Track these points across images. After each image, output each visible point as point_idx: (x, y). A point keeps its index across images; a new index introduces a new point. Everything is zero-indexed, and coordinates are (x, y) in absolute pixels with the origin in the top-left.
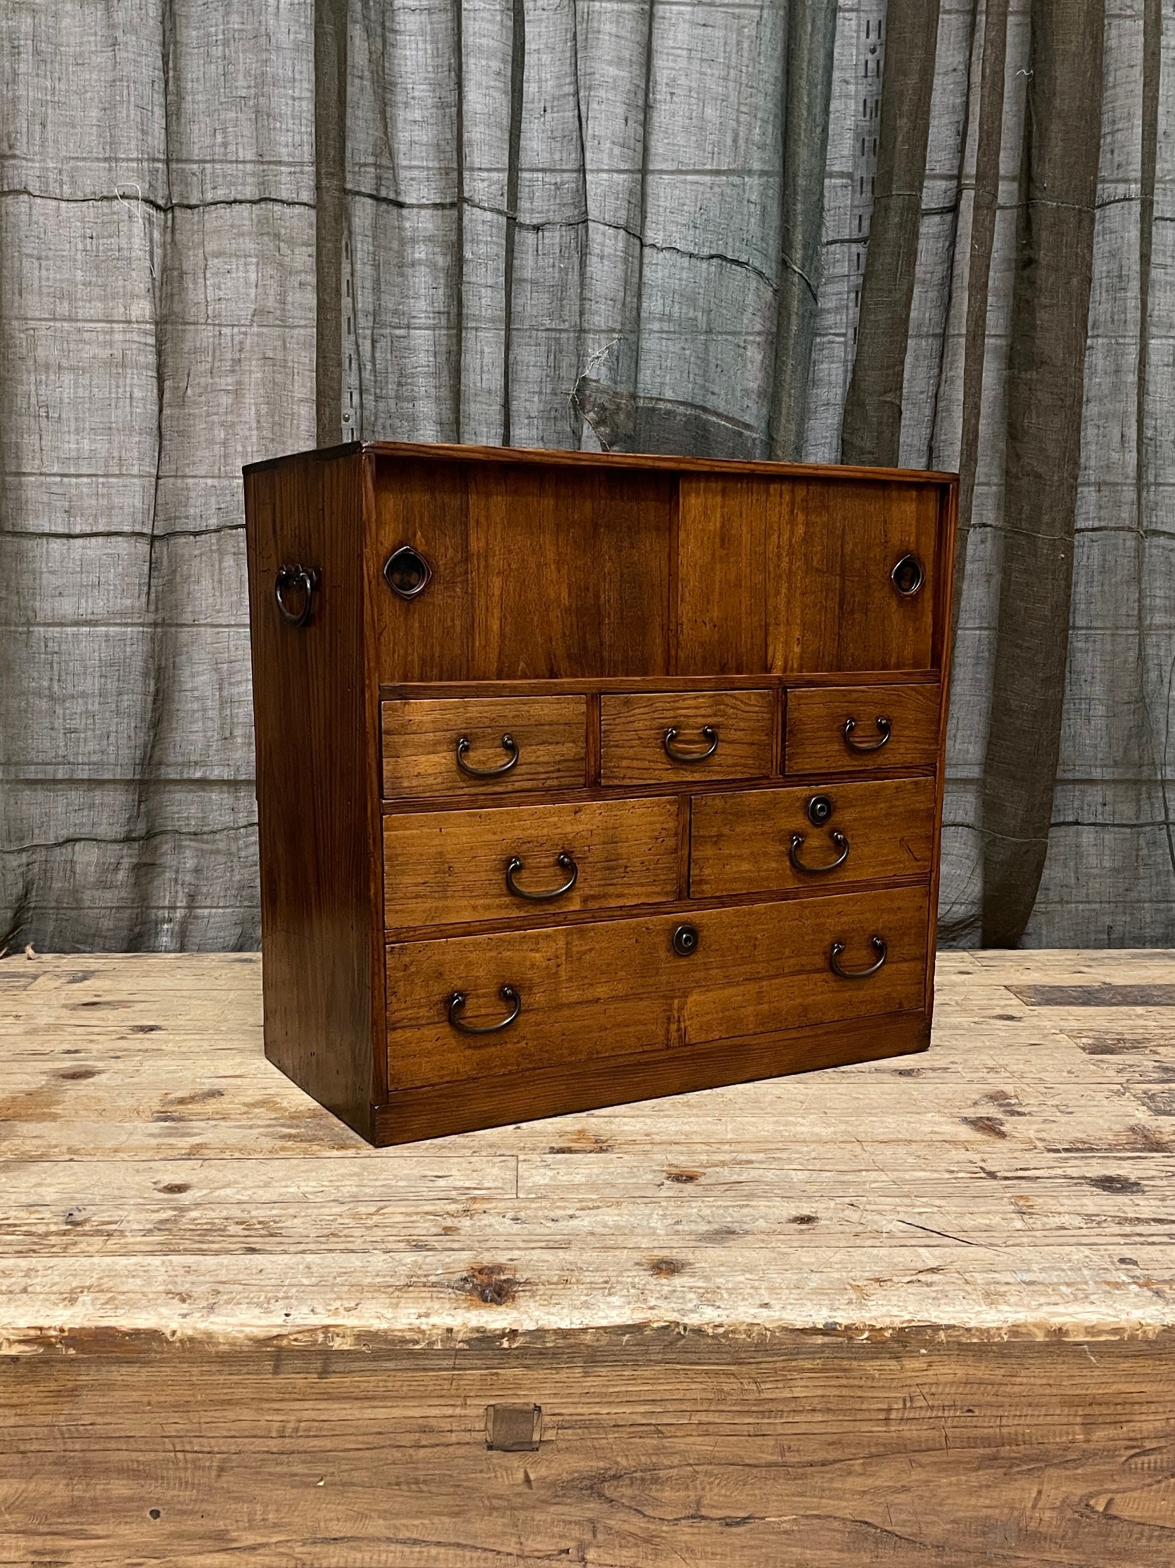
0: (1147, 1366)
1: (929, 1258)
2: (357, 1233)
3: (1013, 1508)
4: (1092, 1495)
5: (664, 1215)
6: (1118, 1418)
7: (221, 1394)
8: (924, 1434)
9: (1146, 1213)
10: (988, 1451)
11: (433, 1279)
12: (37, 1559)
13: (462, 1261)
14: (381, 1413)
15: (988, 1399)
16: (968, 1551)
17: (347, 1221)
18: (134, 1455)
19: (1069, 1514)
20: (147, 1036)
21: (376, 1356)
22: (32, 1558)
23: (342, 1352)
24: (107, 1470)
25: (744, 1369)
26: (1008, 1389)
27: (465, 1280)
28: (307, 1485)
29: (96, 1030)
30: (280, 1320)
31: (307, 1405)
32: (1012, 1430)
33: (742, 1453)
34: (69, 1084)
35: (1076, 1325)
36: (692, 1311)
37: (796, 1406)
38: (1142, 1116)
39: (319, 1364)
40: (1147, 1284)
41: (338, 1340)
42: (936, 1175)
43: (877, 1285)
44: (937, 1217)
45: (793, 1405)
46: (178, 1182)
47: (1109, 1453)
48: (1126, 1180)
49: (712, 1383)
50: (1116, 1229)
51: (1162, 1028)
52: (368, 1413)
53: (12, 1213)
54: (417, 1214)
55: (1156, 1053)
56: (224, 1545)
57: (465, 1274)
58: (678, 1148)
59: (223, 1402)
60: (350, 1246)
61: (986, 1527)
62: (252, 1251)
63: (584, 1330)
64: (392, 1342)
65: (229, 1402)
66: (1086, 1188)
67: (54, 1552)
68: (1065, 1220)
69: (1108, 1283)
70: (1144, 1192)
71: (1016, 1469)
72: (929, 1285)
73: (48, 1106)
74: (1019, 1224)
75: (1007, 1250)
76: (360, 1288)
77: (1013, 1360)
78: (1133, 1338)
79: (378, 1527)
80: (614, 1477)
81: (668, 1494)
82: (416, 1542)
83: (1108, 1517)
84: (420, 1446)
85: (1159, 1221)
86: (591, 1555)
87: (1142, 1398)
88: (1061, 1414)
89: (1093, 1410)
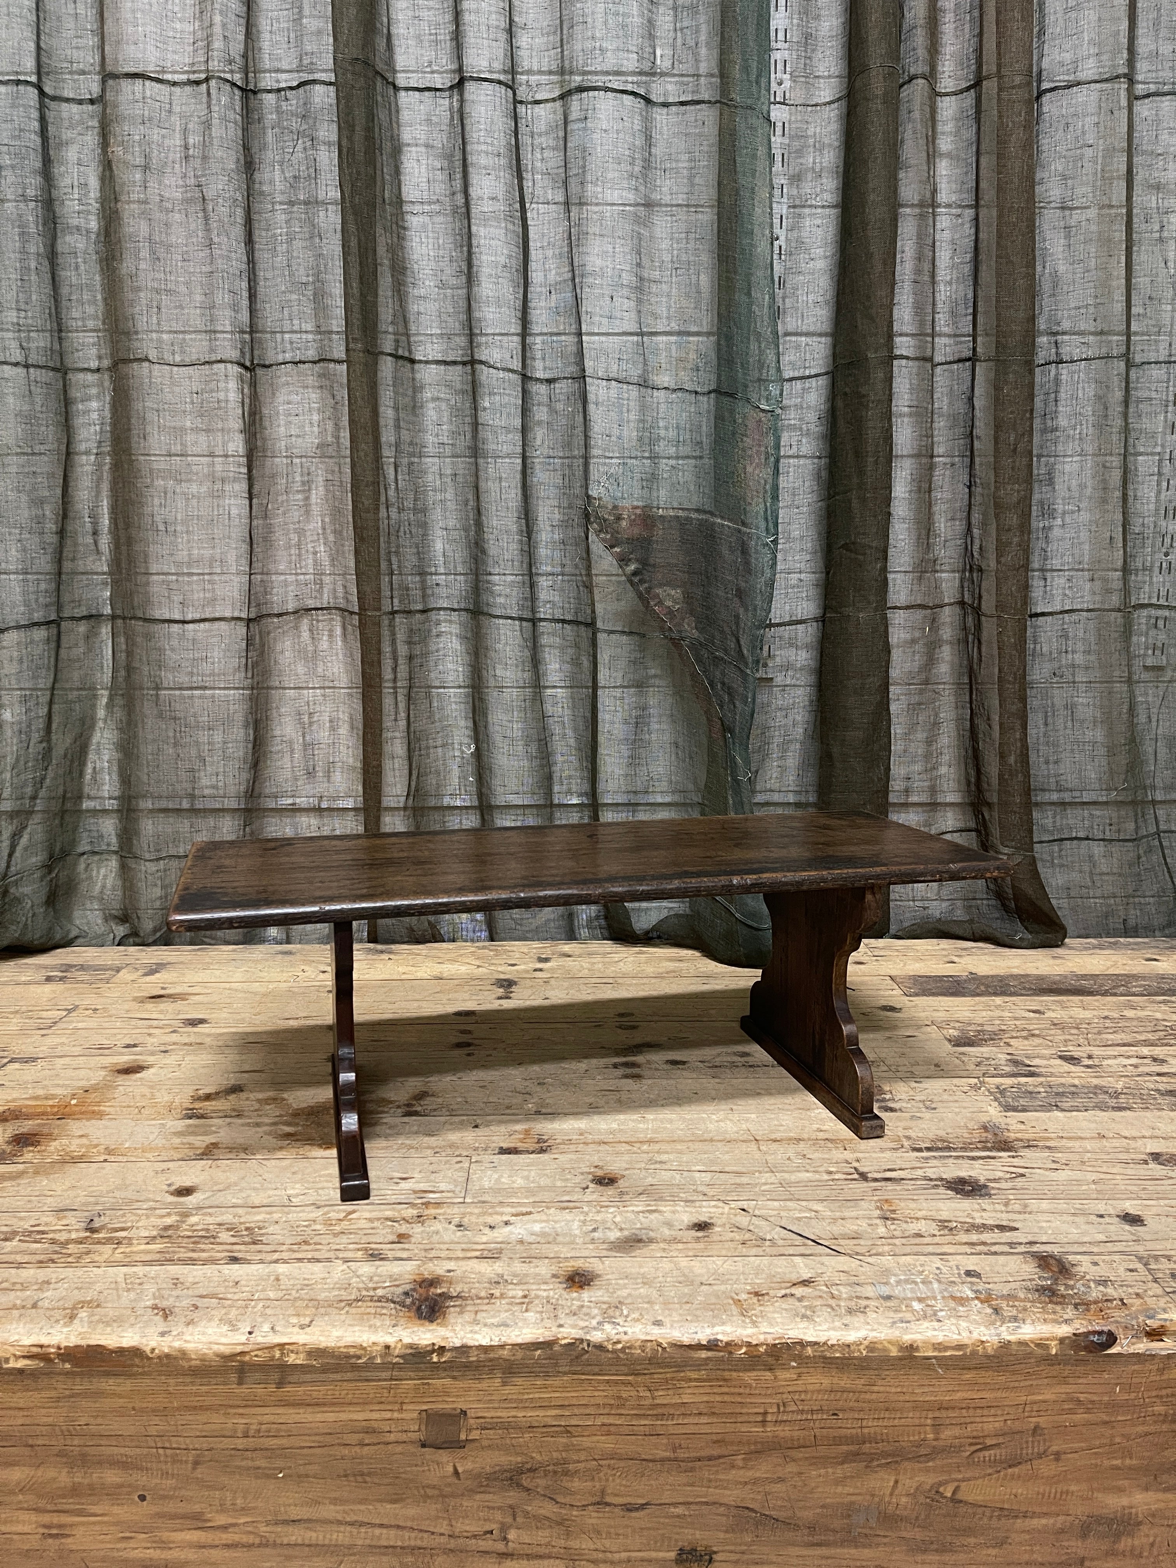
0: (987, 1377)
1: (803, 1269)
2: (325, 1239)
3: (873, 1495)
4: (940, 1484)
5: (584, 1222)
6: (963, 1420)
7: (194, 1401)
8: (796, 1434)
9: (990, 1219)
10: (851, 1448)
11: (380, 1292)
12: (45, 1531)
13: (406, 1273)
14: (331, 1417)
15: (853, 1404)
16: (834, 1531)
17: (318, 1227)
18: (122, 1451)
19: (922, 1499)
20: (195, 1030)
21: (325, 1370)
22: (42, 1530)
23: (295, 1366)
24: (100, 1463)
25: (639, 1379)
26: (868, 1396)
27: (406, 1294)
28: (268, 1477)
29: (155, 1023)
30: (243, 1339)
31: (267, 1410)
32: (872, 1430)
33: (640, 1449)
34: (121, 1079)
35: (925, 1341)
36: (595, 1328)
37: (685, 1410)
38: (993, 1112)
39: (276, 1376)
40: (987, 1299)
41: (293, 1356)
42: (817, 1176)
43: (755, 1300)
44: (814, 1222)
45: (682, 1410)
46: (188, 1184)
47: (954, 1450)
48: (977, 1181)
49: (612, 1391)
50: (965, 1237)
51: (1016, 1019)
52: (320, 1417)
53: (44, 1219)
54: (378, 1219)
55: (1008, 1044)
56: (200, 1525)
57: (408, 1287)
58: (607, 1147)
59: (195, 1408)
60: (317, 1255)
61: (849, 1510)
62: (234, 1260)
63: (502, 1346)
64: (339, 1357)
65: (201, 1408)
66: (942, 1190)
67: (60, 1526)
68: (922, 1226)
69: (953, 1298)
70: (990, 1195)
71: (875, 1463)
72: (800, 1300)
73: (98, 1103)
74: (882, 1231)
75: (870, 1260)
76: (317, 1303)
77: (872, 1372)
78: (974, 1353)
79: (329, 1511)
80: (530, 1470)
81: (576, 1484)
82: (362, 1524)
83: (954, 1500)
84: (362, 1445)
85: (1002, 1228)
86: (512, 1535)
87: (983, 1403)
88: (912, 1417)
89: (942, 1413)
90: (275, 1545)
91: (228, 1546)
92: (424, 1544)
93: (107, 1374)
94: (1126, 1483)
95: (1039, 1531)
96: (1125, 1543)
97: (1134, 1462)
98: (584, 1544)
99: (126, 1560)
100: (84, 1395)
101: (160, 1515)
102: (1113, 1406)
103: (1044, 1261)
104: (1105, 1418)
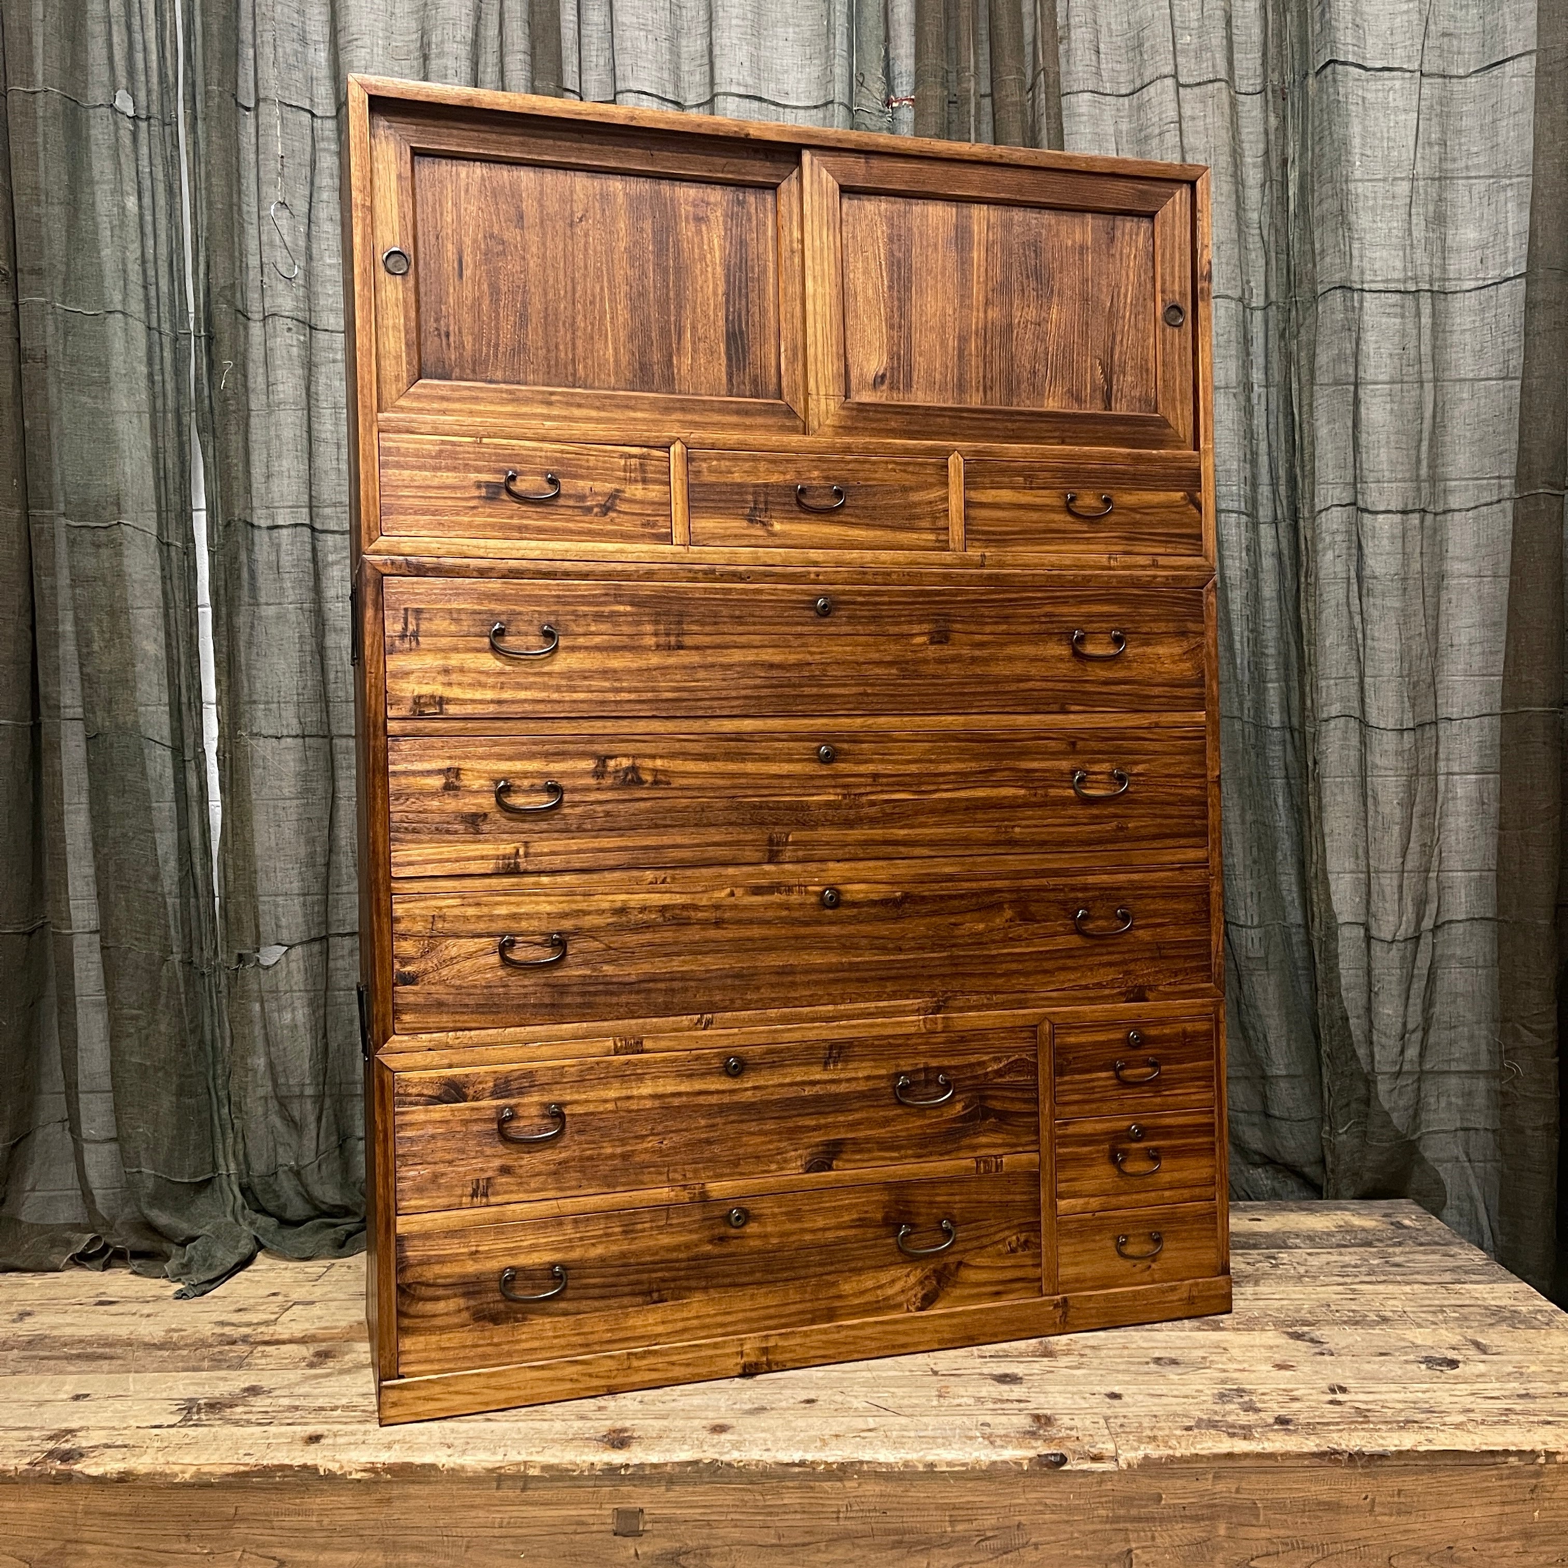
0: (982, 1485)
1: (871, 1422)
4: (959, 1565)
5: (728, 1399)
6: (969, 1517)
7: (468, 1501)
8: (860, 1527)
9: (1014, 1396)
10: (897, 1537)
11: (587, 1436)
13: (604, 1426)
14: (555, 1513)
15: (894, 1505)
18: (420, 1538)
21: (552, 1479)
23: (534, 1477)
24: (405, 1548)
25: (755, 1487)
26: (905, 1500)
27: (605, 1436)
28: (514, 1557)
30: (500, 1458)
31: (514, 1508)
32: (910, 1525)
33: (757, 1538)
35: (942, 1461)
36: (727, 1453)
37: (786, 1509)
39: (521, 1484)
40: (989, 1437)
41: (532, 1470)
42: (902, 1373)
43: (835, 1438)
44: (889, 1399)
45: (783, 1509)
47: (965, 1540)
48: (1016, 1375)
49: (739, 1495)
50: (991, 1406)
52: (548, 1513)
57: (605, 1433)
59: (469, 1506)
60: (544, 1418)
62: (489, 1420)
63: (666, 1464)
64: (561, 1471)
65: (472, 1506)
66: (988, 1381)
68: (964, 1400)
69: (967, 1437)
70: (1021, 1383)
71: (913, 1549)
72: (865, 1438)
74: (935, 1403)
75: (919, 1418)
76: (546, 1441)
77: (907, 1482)
78: (973, 1468)
80: (685, 1553)
84: (576, 1533)
85: (1019, 1401)
87: (982, 1505)
88: (936, 1515)
89: (956, 1513)
93: (413, 1482)
97: (1090, 1553)
100: (398, 1498)
102: (1070, 1510)
103: (1037, 1418)
104: (1065, 1517)
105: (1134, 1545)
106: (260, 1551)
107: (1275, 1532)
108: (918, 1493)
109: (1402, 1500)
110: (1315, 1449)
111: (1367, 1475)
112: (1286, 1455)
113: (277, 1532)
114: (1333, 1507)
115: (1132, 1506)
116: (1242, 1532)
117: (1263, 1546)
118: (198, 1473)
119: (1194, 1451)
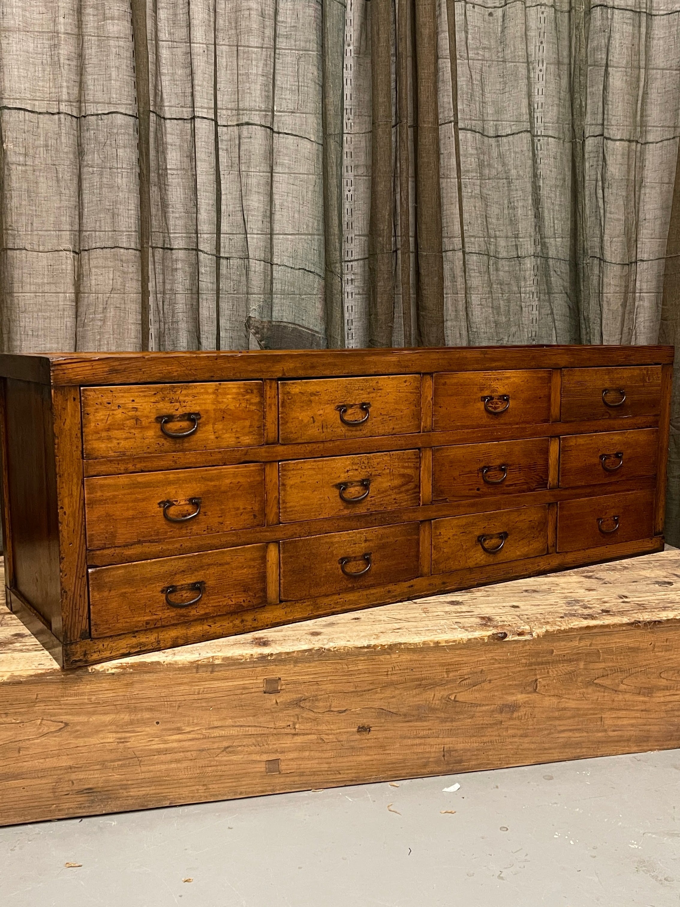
0: (464, 652)
1: (397, 626)
3: (426, 701)
4: (450, 695)
6: (457, 669)
7: (179, 681)
8: (399, 678)
9: (464, 610)
10: (418, 682)
12: (118, 741)
14: (231, 684)
15: (418, 665)
16: (413, 716)
18: (151, 704)
19: (444, 701)
21: (229, 665)
23: (218, 664)
24: (142, 710)
25: (343, 661)
26: (423, 662)
28: (207, 709)
30: (198, 656)
31: (207, 683)
32: (425, 675)
33: (343, 689)
35: (442, 640)
36: (326, 645)
37: (359, 672)
39: (210, 669)
40: (464, 627)
41: (217, 661)
43: (382, 634)
44: (398, 615)
45: (358, 672)
47: (455, 680)
48: (458, 601)
49: (333, 666)
50: (455, 615)
52: (226, 684)
56: (180, 732)
59: (180, 684)
61: (419, 707)
63: (294, 652)
64: (234, 660)
65: (182, 684)
66: (446, 604)
67: (125, 738)
68: (439, 613)
69: (451, 628)
70: (464, 604)
71: (427, 688)
72: (398, 633)
74: (424, 615)
75: (421, 622)
77: (424, 653)
78: (459, 643)
79: (229, 722)
80: (304, 700)
81: (321, 704)
82: (241, 726)
83: (455, 701)
84: (242, 694)
85: (468, 612)
86: (297, 726)
87: (463, 662)
88: (439, 669)
89: (449, 667)
90: (208, 738)
91: (190, 740)
92: (265, 732)
93: (147, 672)
94: (514, 691)
95: (485, 712)
96: (515, 715)
97: (517, 682)
98: (324, 727)
99: (151, 750)
100: (137, 682)
101: (165, 730)
102: (508, 661)
103: (483, 618)
104: (505, 665)
105: (538, 677)
106: (52, 718)
107: (607, 664)
108: (431, 658)
109: (668, 644)
110: (628, 621)
111: (653, 633)
112: (614, 625)
113: (63, 707)
114: (635, 650)
115: (539, 657)
116: (591, 666)
117: (600, 673)
118: (12, 676)
119: (570, 627)
